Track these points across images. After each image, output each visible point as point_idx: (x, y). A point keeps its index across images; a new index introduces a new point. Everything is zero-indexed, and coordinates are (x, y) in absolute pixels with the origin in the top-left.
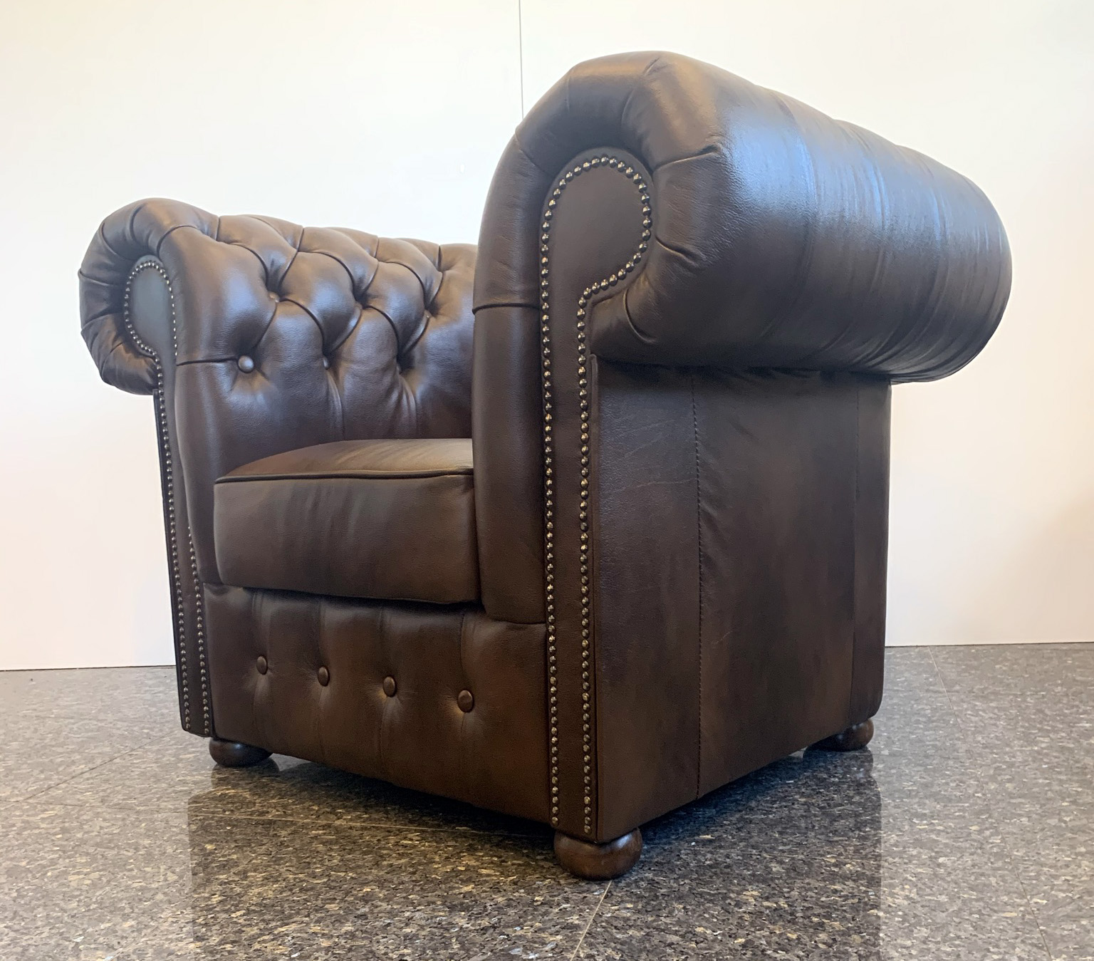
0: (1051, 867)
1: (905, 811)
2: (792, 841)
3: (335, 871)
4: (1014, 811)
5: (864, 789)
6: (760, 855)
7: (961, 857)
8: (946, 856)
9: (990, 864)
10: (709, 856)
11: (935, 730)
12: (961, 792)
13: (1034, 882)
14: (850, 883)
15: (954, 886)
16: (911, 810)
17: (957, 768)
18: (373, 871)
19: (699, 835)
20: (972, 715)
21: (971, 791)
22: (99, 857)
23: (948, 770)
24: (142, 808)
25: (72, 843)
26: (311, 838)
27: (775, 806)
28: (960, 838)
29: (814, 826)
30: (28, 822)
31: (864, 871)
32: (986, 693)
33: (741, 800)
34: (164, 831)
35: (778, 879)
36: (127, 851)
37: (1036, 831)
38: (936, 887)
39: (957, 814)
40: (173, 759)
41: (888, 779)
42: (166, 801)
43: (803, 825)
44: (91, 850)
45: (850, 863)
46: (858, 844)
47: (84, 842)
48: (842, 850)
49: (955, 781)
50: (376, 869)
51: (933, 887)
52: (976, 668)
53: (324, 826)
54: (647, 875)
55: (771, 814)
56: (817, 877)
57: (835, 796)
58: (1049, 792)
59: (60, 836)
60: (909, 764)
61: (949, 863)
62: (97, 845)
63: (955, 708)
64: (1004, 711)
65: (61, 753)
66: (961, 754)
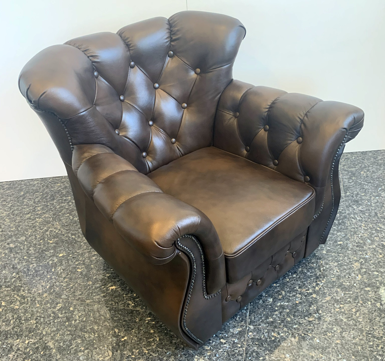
0: (377, 339)
1: (332, 298)
2: (297, 321)
3: (159, 348)
4: (366, 297)
5: (319, 281)
6: (288, 332)
7: (350, 332)
8: (345, 331)
9: (358, 337)
10: (273, 334)
11: (341, 232)
12: (349, 283)
13: (372, 349)
14: (316, 351)
15: (348, 352)
16: (334, 297)
17: (348, 264)
18: (171, 347)
19: (268, 318)
20: (353, 218)
21: (353, 282)
22: (84, 338)
23: (345, 265)
24: (88, 301)
25: (72, 329)
26: (147, 323)
27: (291, 295)
28: (349, 318)
29: (304, 310)
30: (54, 313)
31: (321, 343)
32: (358, 198)
33: (280, 292)
34: (99, 320)
35: (295, 349)
36: (91, 334)
37: (373, 312)
38: (343, 354)
39: (348, 300)
40: (89, 261)
41: (326, 273)
42: (95, 296)
43: (300, 309)
44: (80, 334)
45: (316, 337)
46: (318, 323)
47: (76, 327)
48: (313, 327)
49: (347, 274)
50: (171, 346)
51: (341, 353)
52: (354, 174)
53: (149, 314)
54: (255, 348)
55: (290, 302)
56: (306, 347)
57: (309, 287)
58: (378, 282)
59: (67, 323)
60: (333, 260)
61: (346, 336)
62: (81, 330)
63: (347, 212)
64: (364, 214)
65: (50, 257)
66: (349, 252)
